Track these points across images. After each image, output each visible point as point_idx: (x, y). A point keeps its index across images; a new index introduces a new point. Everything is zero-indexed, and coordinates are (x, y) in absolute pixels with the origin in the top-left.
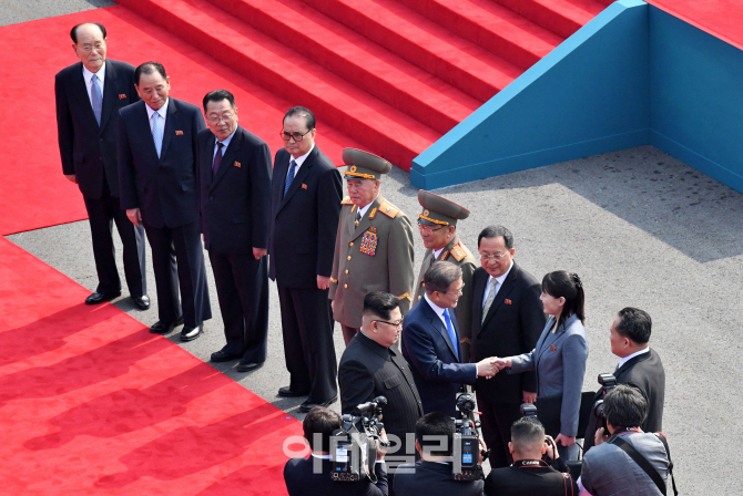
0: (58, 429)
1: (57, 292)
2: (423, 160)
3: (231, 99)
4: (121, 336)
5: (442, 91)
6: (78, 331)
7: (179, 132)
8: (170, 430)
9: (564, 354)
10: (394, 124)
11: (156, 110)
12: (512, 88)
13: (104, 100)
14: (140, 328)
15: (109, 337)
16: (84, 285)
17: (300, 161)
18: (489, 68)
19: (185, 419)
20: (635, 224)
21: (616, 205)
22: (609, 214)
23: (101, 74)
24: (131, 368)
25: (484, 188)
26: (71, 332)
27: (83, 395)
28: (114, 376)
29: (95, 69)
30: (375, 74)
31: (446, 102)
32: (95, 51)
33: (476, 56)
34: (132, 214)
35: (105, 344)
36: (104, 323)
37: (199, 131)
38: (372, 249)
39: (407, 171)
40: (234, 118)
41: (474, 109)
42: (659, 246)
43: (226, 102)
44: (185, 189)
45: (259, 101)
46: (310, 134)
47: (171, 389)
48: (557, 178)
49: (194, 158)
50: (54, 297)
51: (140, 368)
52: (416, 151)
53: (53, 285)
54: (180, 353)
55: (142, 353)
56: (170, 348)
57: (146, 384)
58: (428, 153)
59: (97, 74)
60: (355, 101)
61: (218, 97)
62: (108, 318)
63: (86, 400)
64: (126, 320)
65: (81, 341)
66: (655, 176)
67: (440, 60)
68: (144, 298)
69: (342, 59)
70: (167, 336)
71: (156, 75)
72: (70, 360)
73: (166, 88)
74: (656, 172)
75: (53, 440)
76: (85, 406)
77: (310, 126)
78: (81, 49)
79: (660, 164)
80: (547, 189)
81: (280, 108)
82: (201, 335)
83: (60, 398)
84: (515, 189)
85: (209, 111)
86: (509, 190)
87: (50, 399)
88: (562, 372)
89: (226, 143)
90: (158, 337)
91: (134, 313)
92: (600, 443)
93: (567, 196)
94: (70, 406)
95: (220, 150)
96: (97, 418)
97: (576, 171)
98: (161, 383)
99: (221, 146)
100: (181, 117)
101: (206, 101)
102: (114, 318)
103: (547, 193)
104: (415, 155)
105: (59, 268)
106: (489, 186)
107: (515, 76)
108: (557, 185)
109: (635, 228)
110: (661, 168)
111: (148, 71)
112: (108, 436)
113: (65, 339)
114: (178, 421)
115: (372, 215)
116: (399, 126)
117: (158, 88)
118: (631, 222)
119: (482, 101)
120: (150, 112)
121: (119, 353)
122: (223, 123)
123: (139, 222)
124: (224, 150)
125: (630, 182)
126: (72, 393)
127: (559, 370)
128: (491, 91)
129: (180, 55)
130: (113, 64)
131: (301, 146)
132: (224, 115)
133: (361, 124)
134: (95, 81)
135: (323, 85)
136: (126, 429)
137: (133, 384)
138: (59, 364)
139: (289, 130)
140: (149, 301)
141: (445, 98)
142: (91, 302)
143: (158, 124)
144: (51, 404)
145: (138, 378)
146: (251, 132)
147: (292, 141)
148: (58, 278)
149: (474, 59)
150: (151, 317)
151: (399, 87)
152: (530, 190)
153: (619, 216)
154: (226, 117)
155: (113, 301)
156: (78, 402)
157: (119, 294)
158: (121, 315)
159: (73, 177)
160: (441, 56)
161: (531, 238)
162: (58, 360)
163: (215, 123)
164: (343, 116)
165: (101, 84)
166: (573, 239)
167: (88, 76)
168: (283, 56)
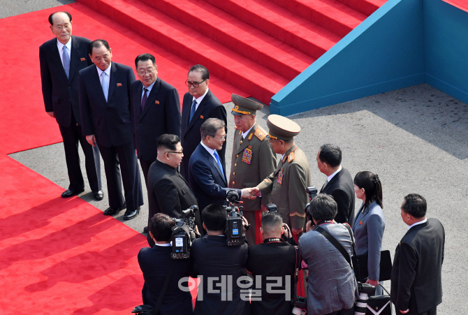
0: (46, 278)
1: (43, 190)
2: (278, 98)
3: (153, 59)
4: (85, 217)
5: (289, 53)
6: (57, 215)
7: (119, 84)
8: (119, 278)
9: (368, 228)
10: (259, 75)
11: (103, 70)
12: (335, 49)
13: (71, 62)
14: (97, 212)
15: (77, 219)
16: (60, 185)
17: (199, 101)
18: (319, 36)
19: (128, 270)
20: (417, 135)
21: (405, 123)
22: (400, 130)
23: (69, 45)
24: (92, 238)
25: (318, 114)
26: (52, 215)
27: (61, 256)
28: (81, 244)
29: (65, 42)
30: (245, 42)
31: (292, 59)
32: (65, 29)
33: (311, 29)
34: (89, 139)
35: (75, 223)
36: (74, 209)
37: (132, 82)
38: (249, 160)
39: (268, 105)
40: (155, 72)
41: (310, 64)
42: (433, 150)
43: (150, 62)
44: (124, 121)
45: (171, 63)
46: (204, 83)
47: (118, 251)
48: (365, 107)
49: (130, 101)
50: (41, 193)
51: (98, 239)
52: (273, 92)
53: (40, 186)
54: (123, 228)
55: (99, 229)
56: (118, 225)
57: (102, 248)
58: (281, 92)
59: (66, 45)
60: (232, 60)
61: (144, 58)
62: (76, 206)
63: (63, 259)
64: (88, 207)
65: (60, 221)
66: (429, 103)
67: (287, 32)
68: (100, 192)
69: (224, 34)
70: (115, 217)
71: (103, 48)
72: (53, 235)
73: (110, 56)
74: (430, 101)
75: (43, 286)
76: (62, 263)
77: (204, 78)
78: (55, 28)
79: (432, 96)
80: (359, 114)
81: (185, 66)
82: (138, 216)
83: (47, 259)
84: (338, 115)
85: (139, 67)
86: (334, 116)
87: (40, 260)
88: (367, 238)
89: (150, 89)
90: (109, 218)
91: (93, 203)
92: (309, 230)
93: (372, 118)
94: (53, 264)
95: (145, 94)
96: (71, 271)
97: (378, 102)
98: (111, 248)
99: (146, 90)
100: (120, 74)
101: (137, 61)
102: (80, 206)
103: (359, 117)
104: (273, 94)
105: (44, 175)
106: (322, 113)
107: (336, 41)
108: (365, 111)
109: (417, 138)
110: (432, 99)
111: (97, 46)
112: (78, 282)
113: (49, 220)
114: (123, 272)
115: (250, 138)
116: (262, 76)
117: (105, 56)
118: (414, 134)
119: (315, 58)
120: (100, 72)
121: (84, 229)
122: (148, 75)
123: (94, 143)
124: (148, 93)
125: (413, 108)
126: (54, 256)
127: (365, 237)
128: (321, 52)
129: (119, 34)
130: (76, 38)
131: (199, 91)
132: (148, 69)
133: (237, 75)
134: (65, 49)
135: (212, 51)
136: (91, 278)
137: (94, 248)
138: (46, 237)
139: (190, 80)
140: (103, 195)
141: (291, 57)
142: (65, 196)
143: (105, 79)
144: (41, 263)
145: (97, 244)
146: (166, 82)
147: (192, 87)
148: (43, 181)
149: (309, 31)
150: (104, 205)
151: (261, 50)
152: (348, 115)
153: (407, 130)
154: (150, 71)
155: (79, 195)
156: (58, 261)
157: (83, 190)
158: (85, 204)
159: (52, 113)
160: (288, 29)
161: (349, 146)
162: (45, 235)
163: (143, 75)
164: (225, 70)
165: (69, 52)
166: (377, 146)
167: (60, 46)
168: (185, 33)
